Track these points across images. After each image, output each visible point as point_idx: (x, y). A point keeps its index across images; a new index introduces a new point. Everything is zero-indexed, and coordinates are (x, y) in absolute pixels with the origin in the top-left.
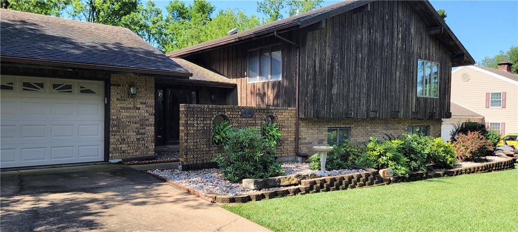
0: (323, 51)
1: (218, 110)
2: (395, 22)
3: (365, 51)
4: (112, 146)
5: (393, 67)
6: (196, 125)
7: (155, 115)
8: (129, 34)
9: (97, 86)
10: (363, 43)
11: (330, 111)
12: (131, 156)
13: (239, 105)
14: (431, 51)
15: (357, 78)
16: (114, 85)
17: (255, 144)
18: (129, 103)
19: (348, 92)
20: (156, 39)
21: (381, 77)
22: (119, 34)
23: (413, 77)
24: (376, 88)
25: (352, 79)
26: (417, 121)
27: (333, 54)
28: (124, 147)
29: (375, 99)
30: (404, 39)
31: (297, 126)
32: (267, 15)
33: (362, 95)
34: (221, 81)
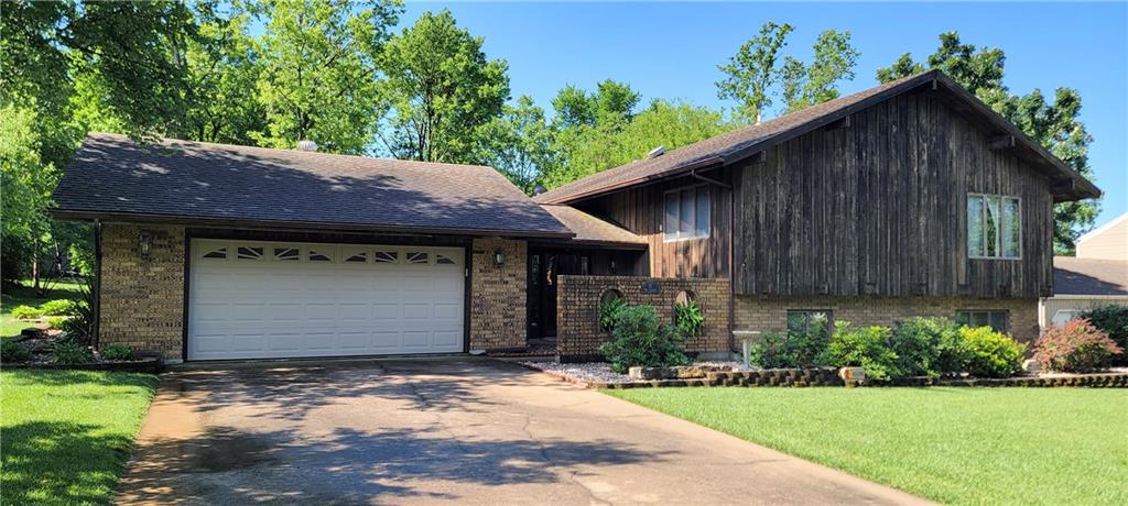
0: (770, 193)
1: (608, 283)
2: (912, 134)
3: (853, 186)
4: (473, 332)
5: (912, 210)
6: (578, 303)
7: (527, 291)
8: (494, 177)
9: (456, 254)
10: (848, 174)
11: (787, 284)
12: (496, 346)
13: (652, 276)
14: (999, 176)
15: (837, 231)
16: (477, 252)
17: (648, 324)
18: (495, 276)
19: (820, 253)
20: (533, 161)
21: (886, 228)
22: (481, 178)
23: (957, 224)
24: (876, 247)
25: (826, 232)
26: (976, 302)
27: (791, 194)
28: (488, 334)
29: (874, 263)
30: (932, 162)
31: (732, 305)
32: (741, 101)
33: (848, 258)
34: (624, 240)
